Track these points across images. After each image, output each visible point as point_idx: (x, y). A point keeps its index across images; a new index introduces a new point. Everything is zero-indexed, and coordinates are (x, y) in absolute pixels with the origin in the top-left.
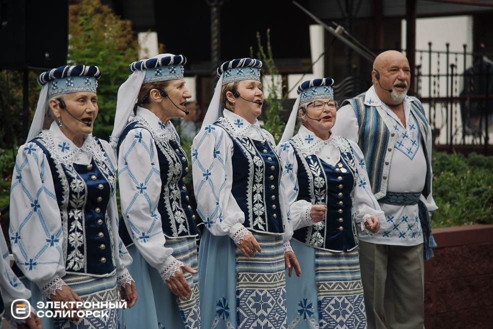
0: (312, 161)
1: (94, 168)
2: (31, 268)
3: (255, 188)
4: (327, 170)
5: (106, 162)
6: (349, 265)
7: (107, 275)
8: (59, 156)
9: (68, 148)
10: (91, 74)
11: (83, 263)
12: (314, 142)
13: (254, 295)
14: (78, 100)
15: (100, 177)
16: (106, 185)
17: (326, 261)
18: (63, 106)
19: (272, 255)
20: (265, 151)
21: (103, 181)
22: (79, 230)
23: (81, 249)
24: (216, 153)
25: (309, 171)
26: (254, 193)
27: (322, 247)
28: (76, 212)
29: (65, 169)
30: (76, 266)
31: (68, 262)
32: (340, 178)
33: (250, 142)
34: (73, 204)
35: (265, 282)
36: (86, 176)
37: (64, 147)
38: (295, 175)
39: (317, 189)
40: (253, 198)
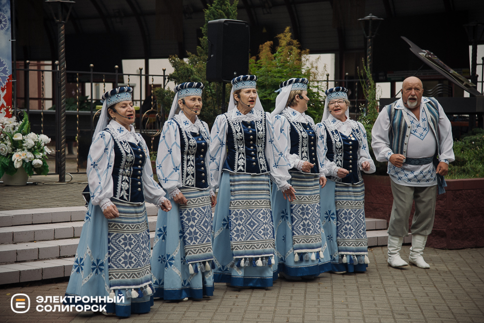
0: (335, 133)
1: (200, 135)
2: (165, 182)
3: (303, 149)
4: (344, 138)
5: (206, 132)
6: (354, 192)
7: (205, 189)
8: (184, 127)
9: (188, 124)
10: (198, 87)
11: (194, 182)
12: (336, 122)
13: (301, 207)
14: (191, 100)
15: (203, 139)
16: (206, 143)
17: (341, 189)
18: (184, 103)
19: (312, 186)
20: (308, 129)
21: (204, 141)
22: (192, 166)
23: (193, 175)
24: (282, 130)
25: (333, 139)
26: (302, 152)
27: (340, 181)
28: (191, 156)
29: (186, 134)
30: (190, 183)
31: (186, 181)
32: (350, 143)
33: (300, 124)
34: (190, 152)
35: (307, 200)
36: (196, 138)
37: (186, 123)
38: (325, 141)
39: (337, 149)
40: (302, 155)
